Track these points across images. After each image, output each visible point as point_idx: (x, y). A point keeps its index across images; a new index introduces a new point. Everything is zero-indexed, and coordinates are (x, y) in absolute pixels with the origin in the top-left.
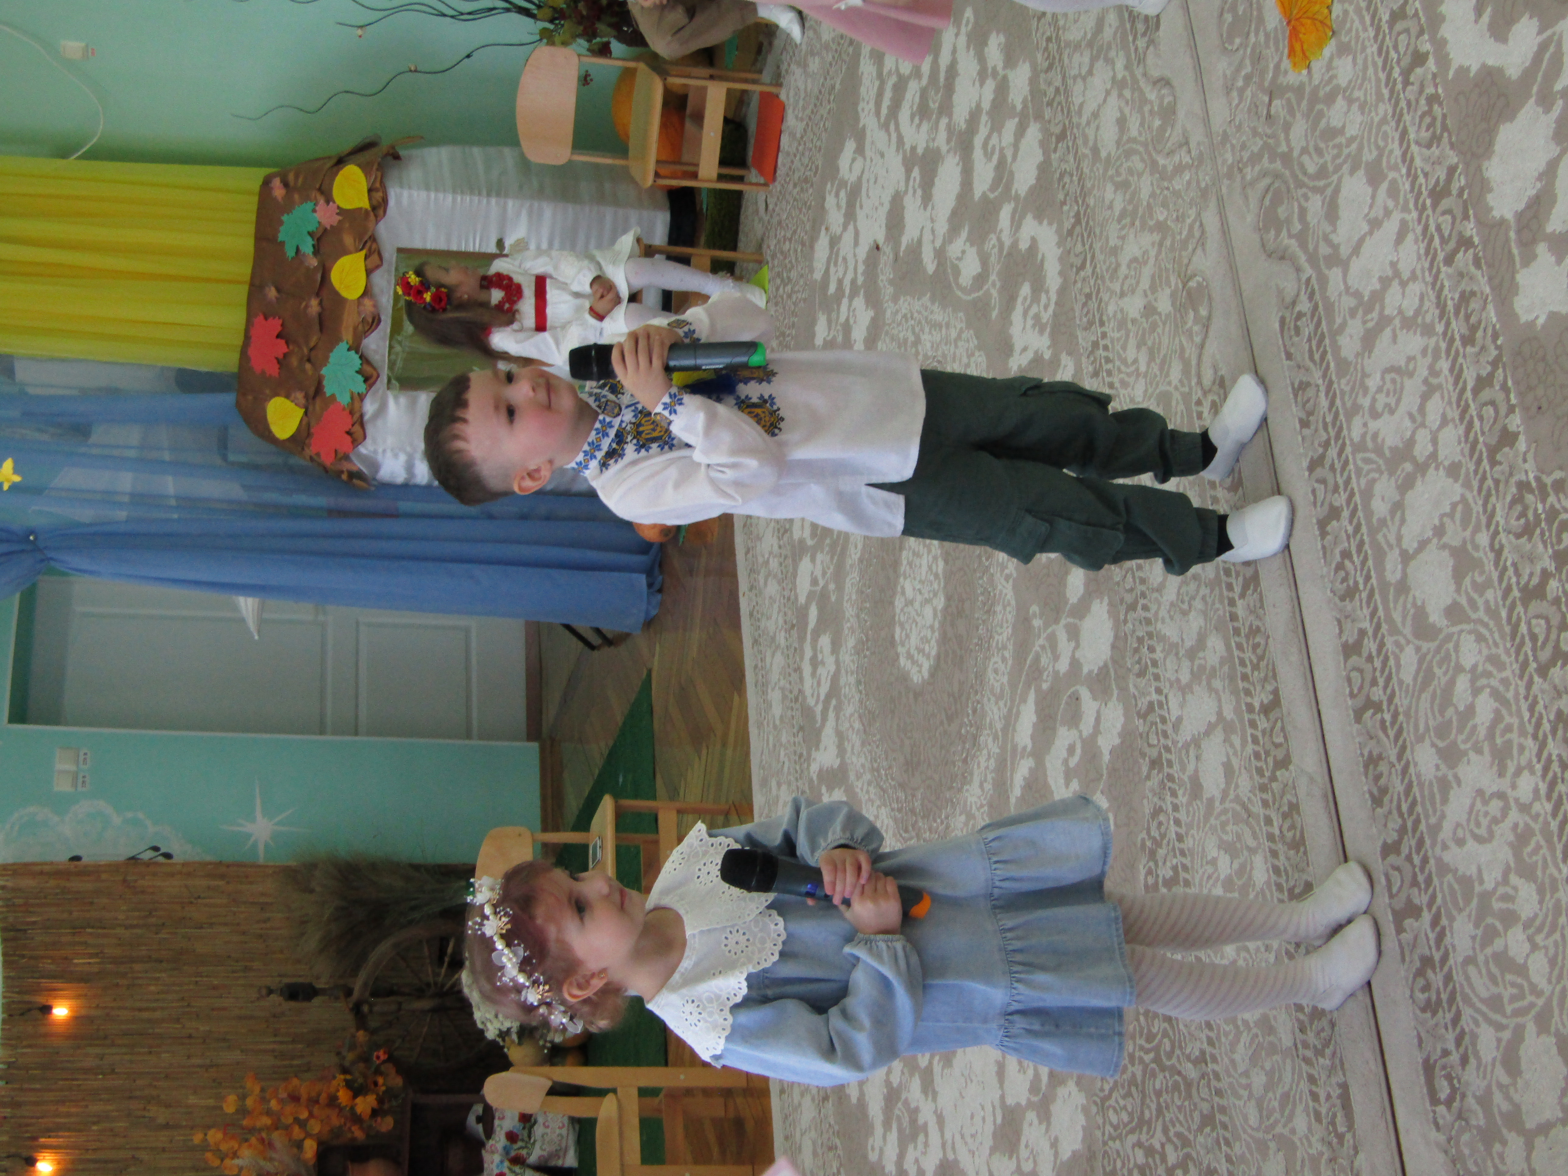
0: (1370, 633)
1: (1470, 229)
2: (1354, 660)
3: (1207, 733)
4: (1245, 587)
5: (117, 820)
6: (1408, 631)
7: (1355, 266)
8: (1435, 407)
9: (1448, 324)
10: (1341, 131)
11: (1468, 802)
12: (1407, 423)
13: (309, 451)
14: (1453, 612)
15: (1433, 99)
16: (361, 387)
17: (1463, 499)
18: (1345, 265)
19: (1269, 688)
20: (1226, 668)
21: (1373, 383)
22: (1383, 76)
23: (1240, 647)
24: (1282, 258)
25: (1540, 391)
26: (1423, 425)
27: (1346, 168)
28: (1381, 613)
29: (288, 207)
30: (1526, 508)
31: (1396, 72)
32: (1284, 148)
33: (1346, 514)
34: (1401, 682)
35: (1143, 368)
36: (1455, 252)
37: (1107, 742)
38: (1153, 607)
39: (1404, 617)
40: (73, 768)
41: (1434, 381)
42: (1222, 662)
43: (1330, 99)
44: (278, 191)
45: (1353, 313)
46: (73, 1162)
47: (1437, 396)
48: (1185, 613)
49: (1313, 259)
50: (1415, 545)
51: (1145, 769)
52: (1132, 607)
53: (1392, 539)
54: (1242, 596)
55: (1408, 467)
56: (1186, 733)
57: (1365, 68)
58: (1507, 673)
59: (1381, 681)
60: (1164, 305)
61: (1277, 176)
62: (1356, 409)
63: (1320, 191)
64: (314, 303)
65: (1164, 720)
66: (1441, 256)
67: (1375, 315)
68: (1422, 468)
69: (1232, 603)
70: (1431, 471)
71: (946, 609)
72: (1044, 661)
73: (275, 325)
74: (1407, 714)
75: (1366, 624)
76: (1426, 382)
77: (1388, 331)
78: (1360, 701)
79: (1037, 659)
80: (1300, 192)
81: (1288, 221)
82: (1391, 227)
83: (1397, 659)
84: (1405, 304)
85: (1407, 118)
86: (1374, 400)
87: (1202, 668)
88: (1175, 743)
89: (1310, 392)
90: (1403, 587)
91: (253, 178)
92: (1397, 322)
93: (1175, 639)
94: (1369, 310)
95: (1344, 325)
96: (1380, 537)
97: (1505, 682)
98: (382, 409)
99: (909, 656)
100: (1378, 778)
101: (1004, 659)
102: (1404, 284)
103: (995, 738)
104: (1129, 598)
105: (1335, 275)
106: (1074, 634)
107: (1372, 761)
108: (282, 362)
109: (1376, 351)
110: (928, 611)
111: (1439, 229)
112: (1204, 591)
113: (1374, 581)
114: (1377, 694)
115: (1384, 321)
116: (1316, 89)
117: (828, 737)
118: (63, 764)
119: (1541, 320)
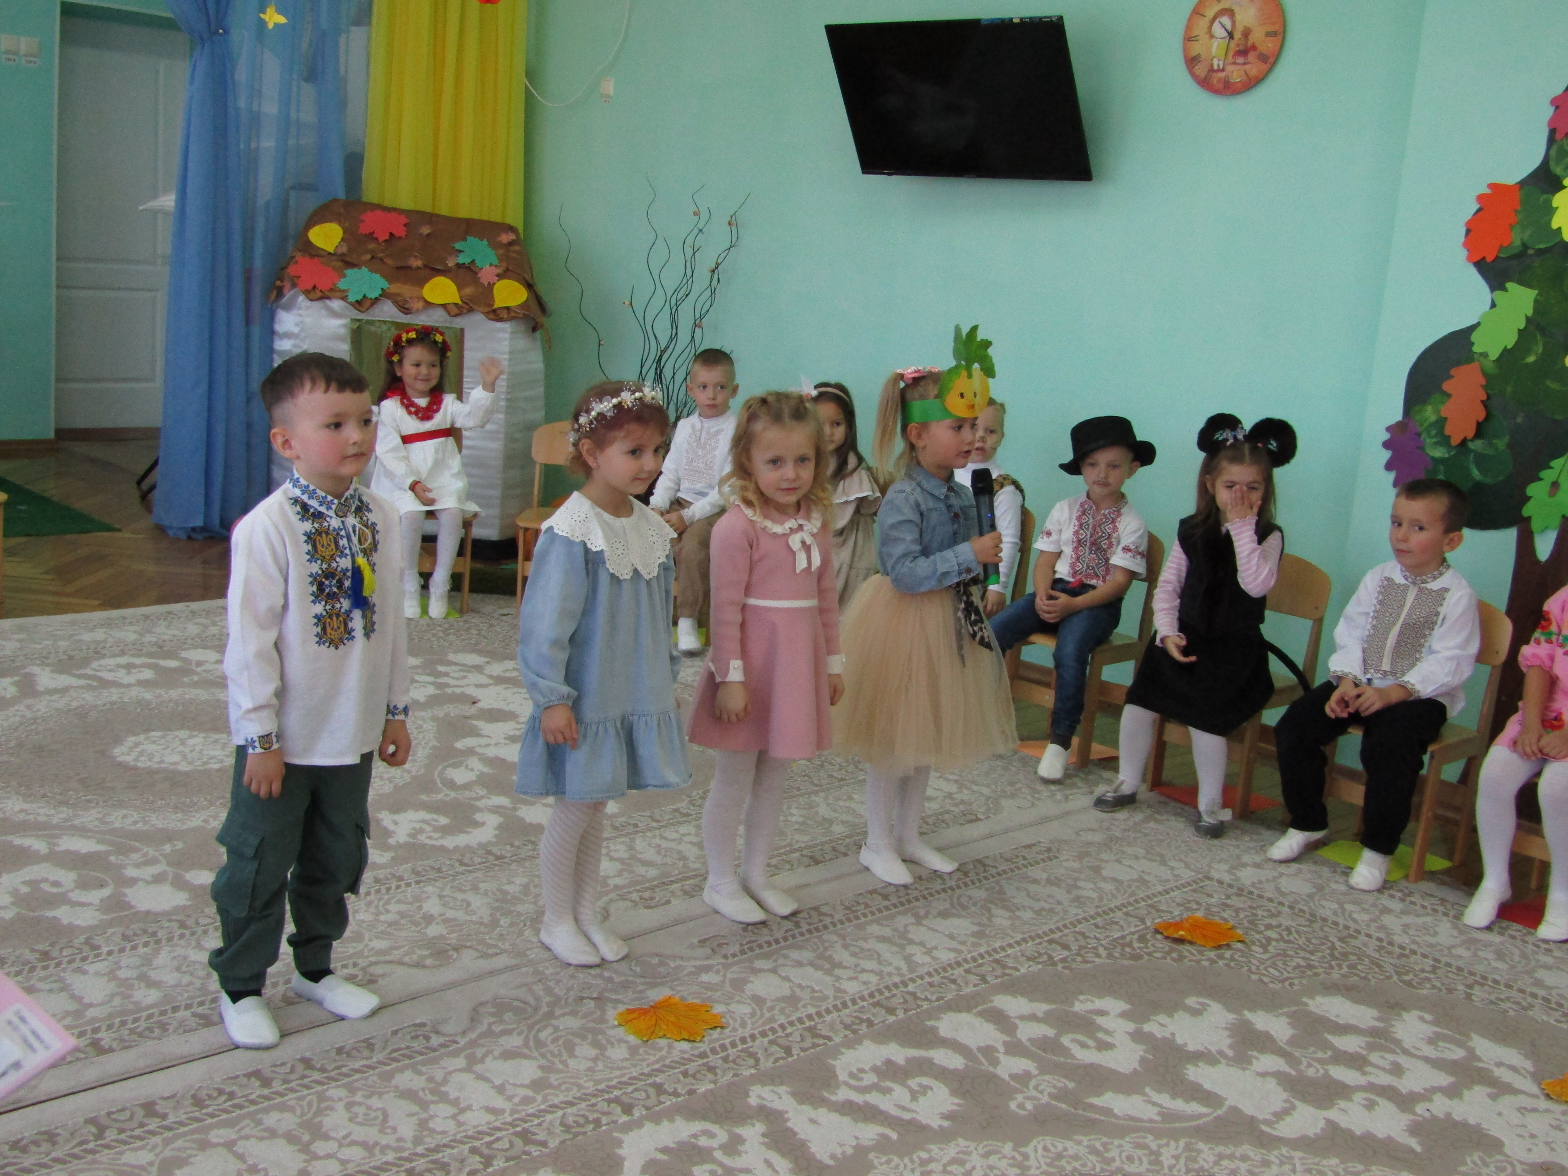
0: (164, 1123)
1: (499, 1164)
2: (140, 1113)
3: (73, 997)
4: (201, 1016)
6: (167, 1153)
7: (467, 1078)
8: (355, 1154)
9: (423, 1156)
10: (572, 1055)
12: (342, 1133)
13: (298, 256)
15: (597, 1123)
16: (352, 298)
18: (468, 1069)
19: (114, 1044)
20: (131, 1007)
21: (375, 1102)
22: (614, 1082)
23: (151, 1016)
24: (472, 1020)
26: (341, 1145)
27: (543, 1062)
28: (182, 1129)
29: (494, 245)
31: (617, 1093)
32: (558, 1012)
33: (266, 1092)
34: (122, 1153)
35: (382, 918)
36: (481, 1155)
37: (64, 914)
38: (183, 942)
39: (179, 1149)
40: (23, 51)
41: (377, 1151)
42: (136, 1003)
43: (596, 1044)
44: (505, 238)
45: (431, 1079)
47: (365, 1154)
48: (178, 969)
49: (473, 1044)
50: (241, 1151)
51: (40, 947)
52: (183, 925)
53: (245, 1132)
54: (194, 1015)
55: (306, 1138)
56: (73, 979)
57: (619, 1068)
59: (123, 1136)
60: (434, 930)
61: (536, 1009)
62: (353, 1090)
63: (526, 1044)
64: (419, 263)
65: (84, 959)
66: (477, 1144)
67: (430, 1097)
68: (305, 1148)
69: (188, 1007)
70: (304, 1157)
71: (178, 772)
72: (135, 856)
73: (400, 232)
74: (94, 1161)
75: (171, 1119)
76: (376, 1144)
77: (416, 1109)
78: (104, 1121)
79: (136, 850)
80: (525, 1028)
81: (502, 1022)
82: (499, 1102)
83: (142, 1148)
84: (438, 1120)
85: (583, 1105)
86: (360, 1104)
87: (131, 987)
88: (64, 970)
89: (366, 1053)
90: (204, 1145)
91: (515, 219)
92: (424, 1115)
93: (157, 962)
94: (433, 1092)
95: (420, 1073)
96: (247, 1122)
98: (335, 314)
99: (136, 745)
100: (36, 1143)
101: (136, 823)
102: (454, 1117)
103: (65, 820)
104: (190, 922)
105: (460, 1062)
106: (158, 879)
107: (51, 1137)
108: (371, 237)
109: (400, 1102)
110: (176, 758)
111: (498, 1139)
112: (198, 983)
113: (209, 1120)
114: (111, 1135)
115: (424, 1105)
116: (603, 1032)
117: (64, 680)
118: (25, 44)
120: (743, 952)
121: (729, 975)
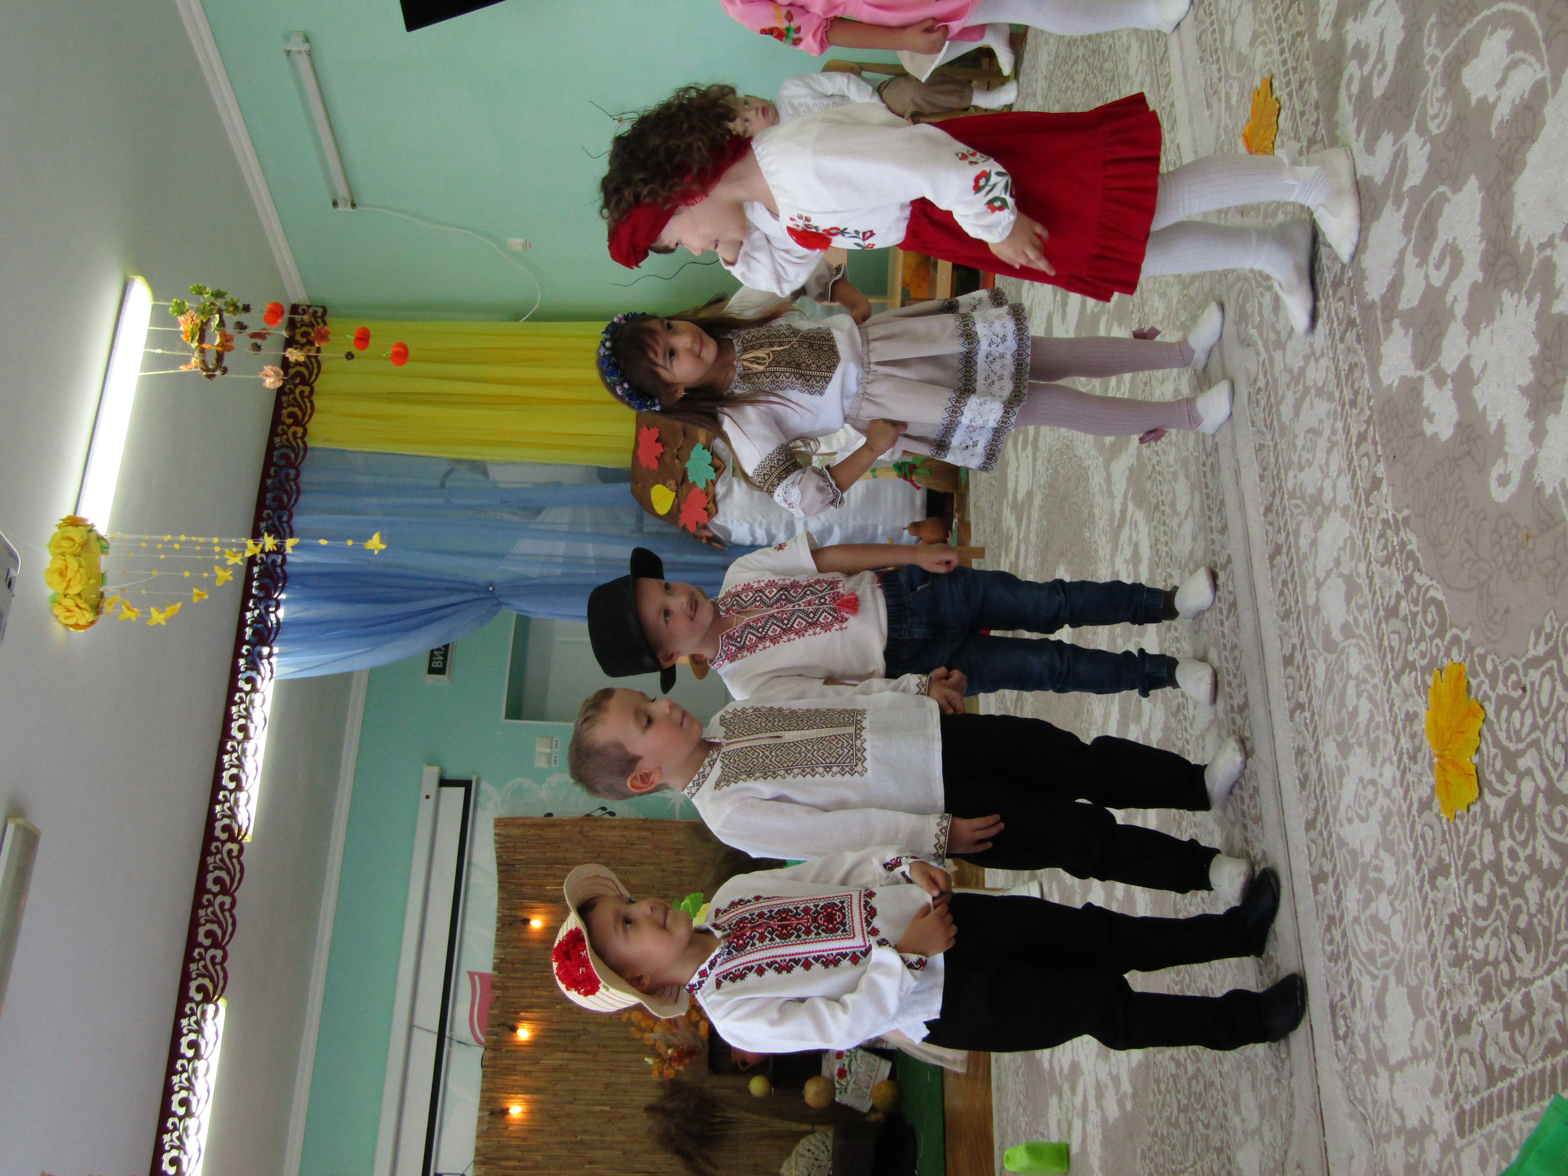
0: (1298, 647)
1: (1354, 311)
2: (1289, 669)
4: (1229, 612)
6: (1319, 644)
8: (1334, 461)
9: (1342, 391)
11: (1354, 787)
12: (1319, 474)
14: (1346, 629)
16: (713, 476)
17: (1351, 536)
18: (1284, 348)
21: (1299, 443)
25: (1395, 444)
26: (1328, 475)
28: (1304, 631)
30: (1387, 541)
33: (1284, 550)
34: (1316, 687)
36: (1346, 331)
39: (1318, 633)
41: (1334, 438)
45: (1289, 386)
47: (1336, 450)
50: (1324, 574)
53: (1310, 568)
54: (1228, 618)
55: (1319, 510)
58: (1376, 680)
59: (1305, 686)
66: (1337, 333)
67: (1300, 387)
68: (1327, 510)
69: (1222, 624)
70: (1332, 513)
74: (1320, 715)
75: (1296, 641)
76: (1329, 440)
77: (1308, 400)
78: (1292, 703)
80: (1259, 290)
81: (1252, 315)
83: (1314, 668)
84: (1318, 376)
86: (1300, 455)
89: (1265, 452)
90: (1317, 609)
92: (1313, 391)
94: (1297, 383)
95: (1283, 397)
96: (1304, 569)
97: (1375, 686)
100: (1303, 765)
102: (1317, 360)
105: (1278, 356)
107: (1300, 752)
108: (660, 459)
109: (1301, 417)
111: (1337, 314)
113: (1300, 604)
114: (1303, 697)
115: (1306, 391)
119: (1395, 384)
120: (1218, 60)
121: (1234, 74)
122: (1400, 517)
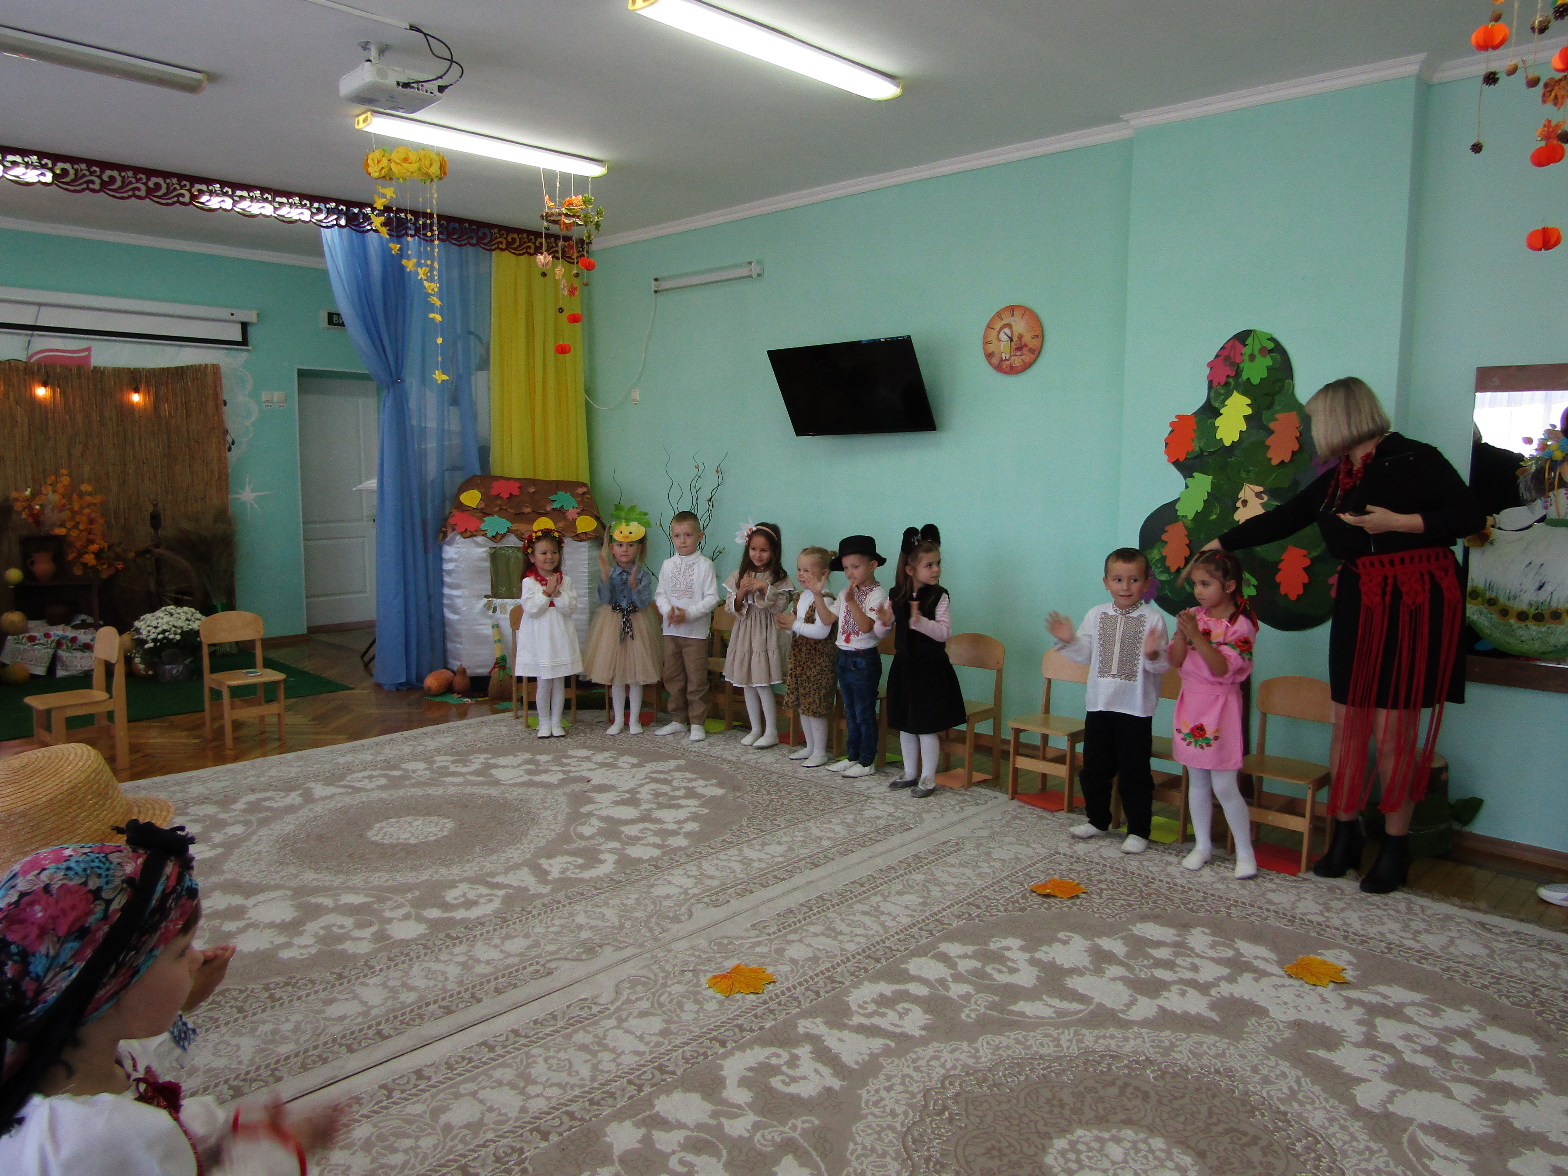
0: (430, 1083)
1: (647, 1089)
2: (414, 1077)
3: (361, 1002)
5: (248, 423)
6: (435, 1104)
7: (619, 1032)
8: (555, 1092)
9: (598, 1089)
10: (683, 1011)
11: (341, 1162)
12: (545, 1079)
13: (455, 512)
14: (448, 1128)
15: (705, 1055)
16: (489, 535)
17: (509, 1119)
18: (618, 1027)
19: (392, 1032)
20: (399, 1005)
21: (562, 1055)
22: (711, 1027)
23: (412, 1011)
24: (617, 993)
25: (571, 1148)
26: (545, 1087)
27: (665, 1017)
28: (442, 1086)
29: (574, 495)
30: (510, 1155)
31: (715, 1033)
32: (670, 983)
33: (492, 1055)
34: (405, 1107)
35: (551, 929)
36: (635, 1085)
37: (349, 947)
38: (427, 958)
39: (442, 1101)
40: (275, 400)
41: (568, 1088)
42: (402, 1003)
43: (697, 1001)
44: (580, 491)
45: (596, 1036)
46: (46, 407)
47: (561, 1092)
48: (426, 977)
49: (619, 1009)
50: (481, 1098)
51: (336, 970)
52: (425, 947)
53: (484, 1083)
55: (522, 1084)
56: (359, 990)
57: (715, 1017)
58: (419, 1167)
59: (404, 1095)
60: (584, 935)
61: (656, 982)
62: (548, 1049)
63: (652, 1006)
64: (528, 510)
65: (365, 976)
66: (631, 1077)
67: (597, 1048)
68: (522, 1092)
70: (522, 1097)
71: (410, 845)
72: (389, 903)
73: (516, 492)
74: (387, 1115)
75: (434, 1079)
76: (567, 1083)
77: (589, 1057)
78: (391, 1085)
79: (390, 899)
80: (650, 996)
81: (635, 992)
82: (641, 1047)
83: (418, 1102)
84: (605, 1063)
85: (695, 1044)
86: (554, 1057)
87: (397, 992)
88: (354, 984)
89: (552, 1022)
90: (457, 1096)
91: (584, 478)
92: (595, 1061)
93: (412, 974)
94: (599, 1044)
95: (589, 1032)
96: (483, 1077)
97: (413, 1167)
98: (479, 545)
99: (381, 828)
101: (387, 881)
102: (614, 1060)
103: (342, 883)
104: (430, 944)
105: (613, 1022)
106: (406, 917)
107: (358, 1100)
108: (498, 496)
109: (578, 1053)
110: (407, 835)
111: (644, 1072)
112: (440, 985)
113: (459, 1078)
114: (397, 1095)
115: (594, 1054)
116: (701, 993)
117: (331, 790)
118: (277, 396)
119: (608, 1139)
120: (779, 931)
121: (772, 947)
122: (526, 1164)
